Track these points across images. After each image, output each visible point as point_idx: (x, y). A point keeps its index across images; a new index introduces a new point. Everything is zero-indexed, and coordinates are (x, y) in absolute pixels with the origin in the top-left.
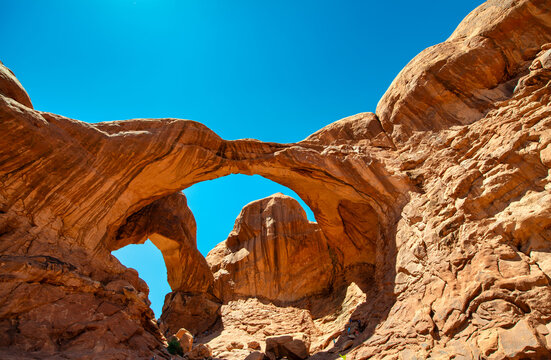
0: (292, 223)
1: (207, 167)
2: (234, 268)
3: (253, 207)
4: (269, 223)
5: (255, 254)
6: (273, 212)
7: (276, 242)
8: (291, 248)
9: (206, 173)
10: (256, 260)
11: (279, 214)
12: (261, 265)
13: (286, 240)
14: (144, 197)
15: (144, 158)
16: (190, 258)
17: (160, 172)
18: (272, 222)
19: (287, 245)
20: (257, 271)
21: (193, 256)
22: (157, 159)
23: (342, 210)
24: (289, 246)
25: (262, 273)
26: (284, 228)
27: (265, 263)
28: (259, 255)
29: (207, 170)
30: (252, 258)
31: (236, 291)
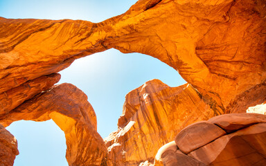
0: (162, 91)
1: (81, 34)
2: (124, 139)
3: (132, 93)
4: (145, 96)
5: (139, 122)
6: (146, 90)
7: (153, 105)
8: (168, 107)
9: (82, 40)
10: (140, 126)
11: (151, 89)
12: (145, 128)
13: (162, 103)
14: (31, 60)
15: (30, 28)
16: (85, 132)
17: (44, 40)
18: (147, 95)
19: (163, 105)
20: (143, 134)
21: (87, 131)
22: (41, 30)
23: (200, 52)
24: (165, 106)
25: (148, 136)
26: (157, 95)
27: (148, 126)
28: (142, 121)
29: (82, 37)
30: (137, 126)
31: (128, 160)
